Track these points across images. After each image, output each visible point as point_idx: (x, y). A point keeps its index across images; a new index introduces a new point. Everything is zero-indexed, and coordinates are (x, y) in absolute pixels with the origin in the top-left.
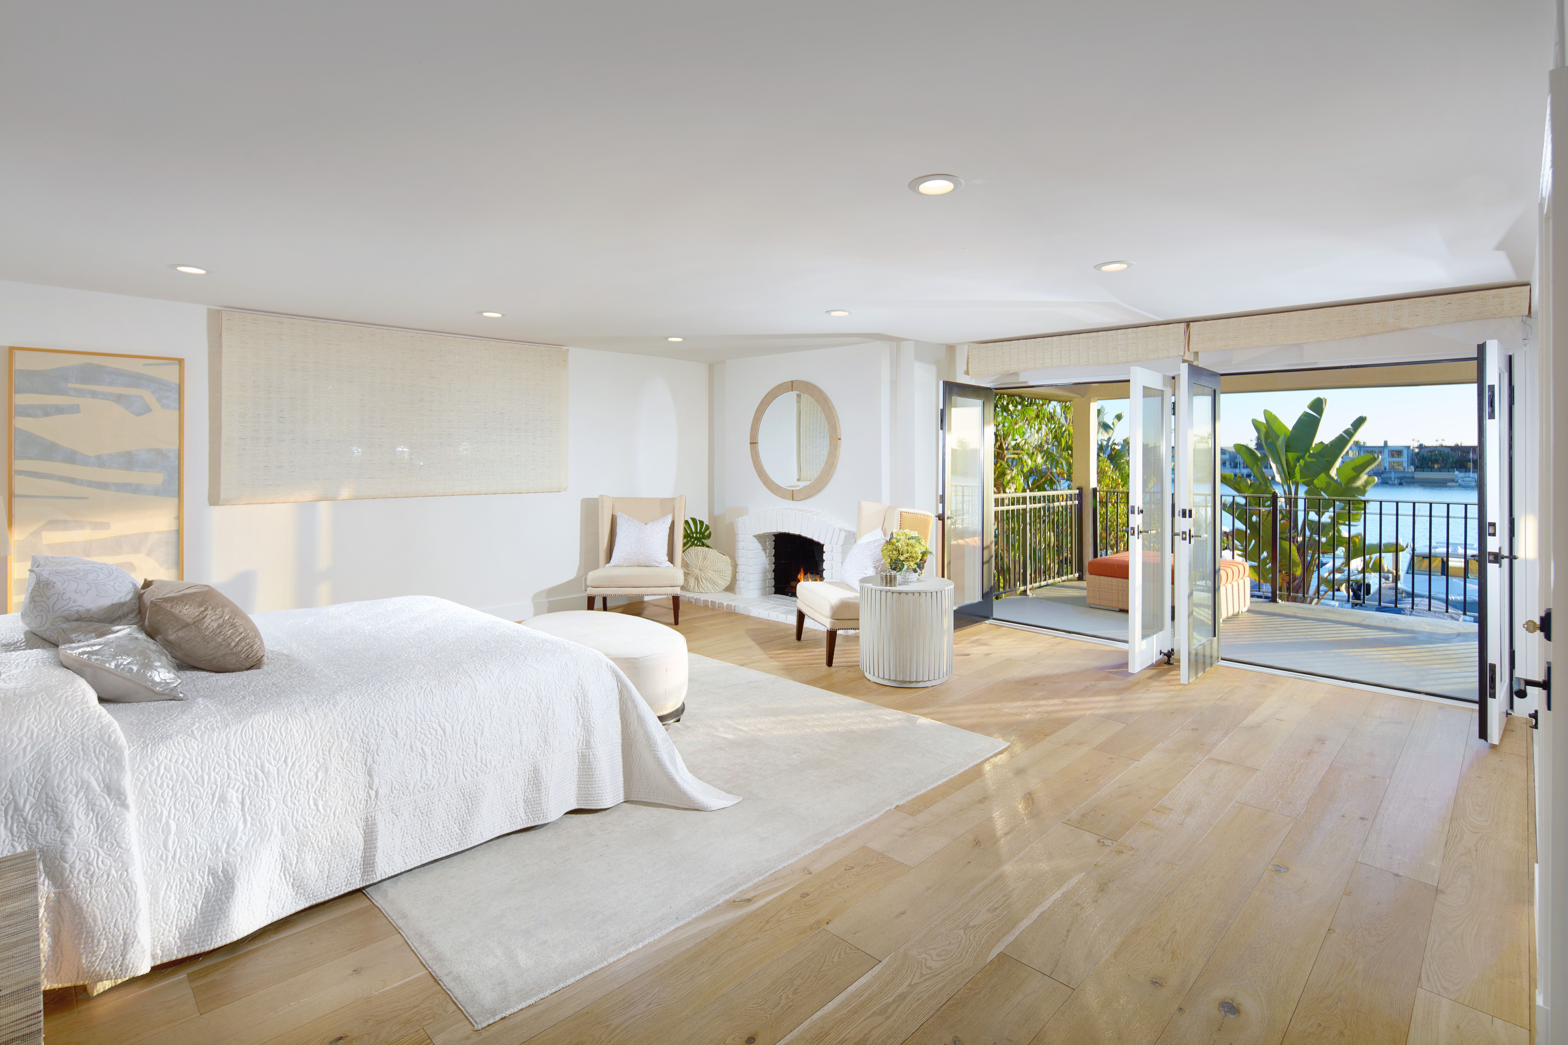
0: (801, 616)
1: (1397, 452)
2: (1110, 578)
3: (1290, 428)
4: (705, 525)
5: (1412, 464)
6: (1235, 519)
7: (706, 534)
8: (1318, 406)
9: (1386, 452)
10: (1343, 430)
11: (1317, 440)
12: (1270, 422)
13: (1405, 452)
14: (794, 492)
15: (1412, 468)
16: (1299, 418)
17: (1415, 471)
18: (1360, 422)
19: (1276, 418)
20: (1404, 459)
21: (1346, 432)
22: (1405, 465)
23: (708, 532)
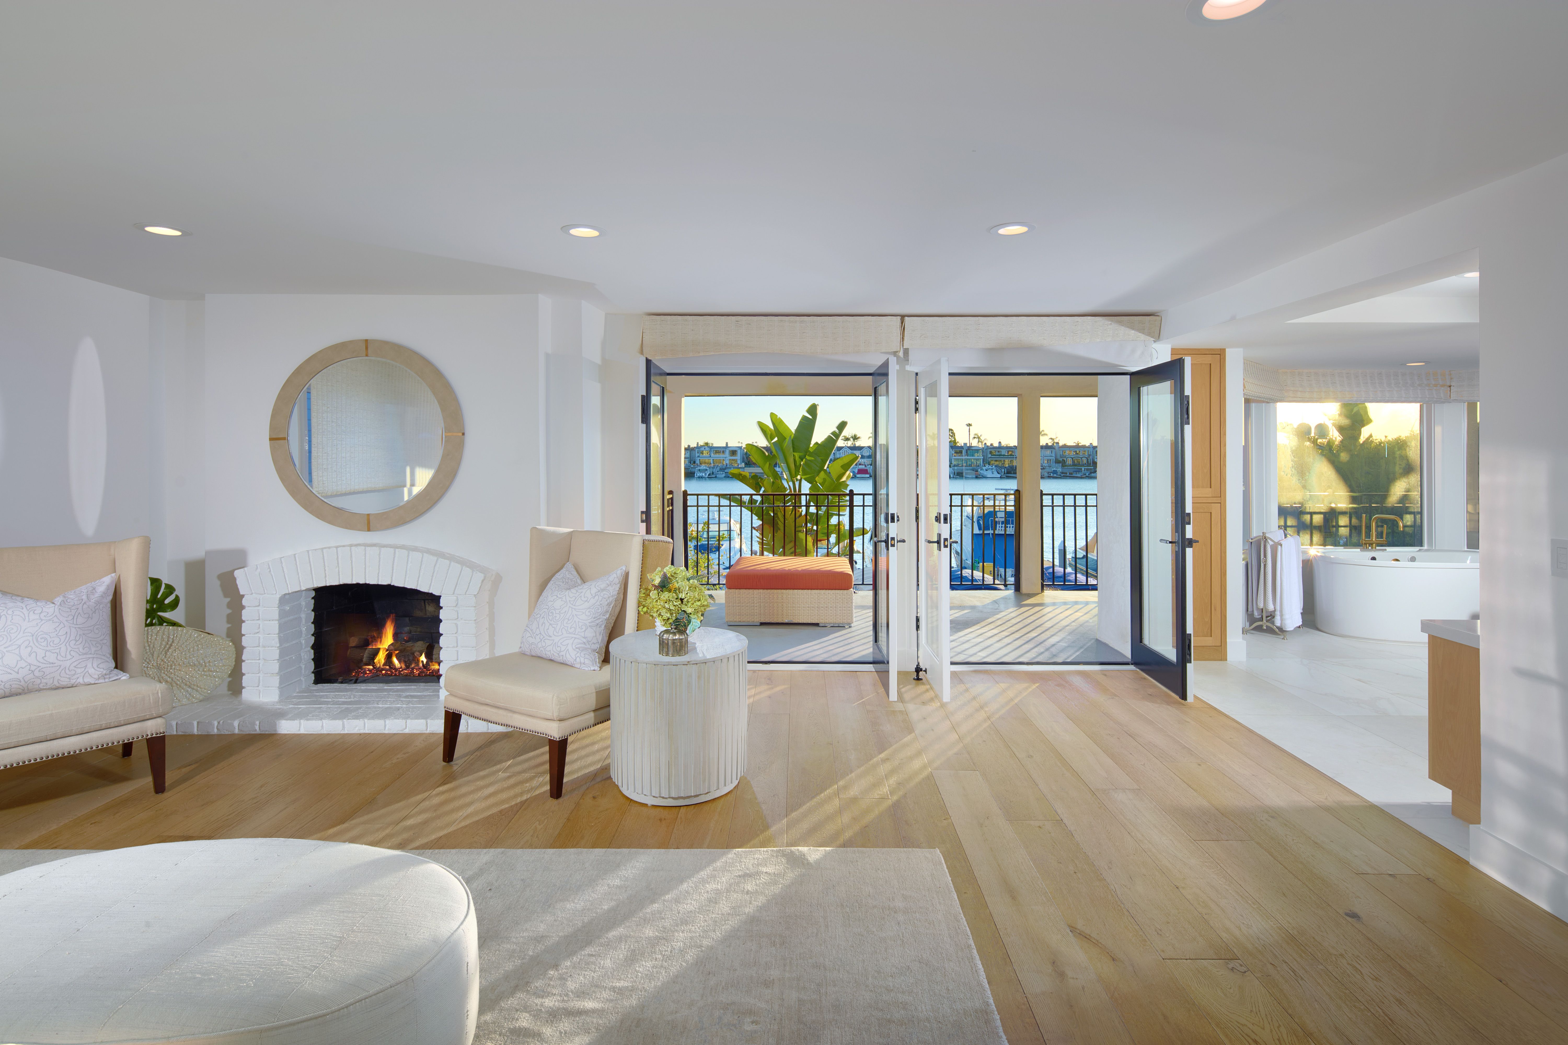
0: (453, 720)
1: (733, 452)
2: (751, 591)
3: (793, 431)
4: (163, 586)
5: (743, 462)
6: (753, 515)
7: (167, 601)
8: (813, 410)
9: (727, 452)
10: (831, 432)
11: (813, 442)
12: (776, 425)
13: (739, 452)
14: (371, 518)
15: (743, 465)
16: (800, 421)
17: (745, 467)
18: (842, 426)
19: (781, 421)
20: (738, 457)
21: (834, 433)
22: (739, 462)
23: (171, 598)
